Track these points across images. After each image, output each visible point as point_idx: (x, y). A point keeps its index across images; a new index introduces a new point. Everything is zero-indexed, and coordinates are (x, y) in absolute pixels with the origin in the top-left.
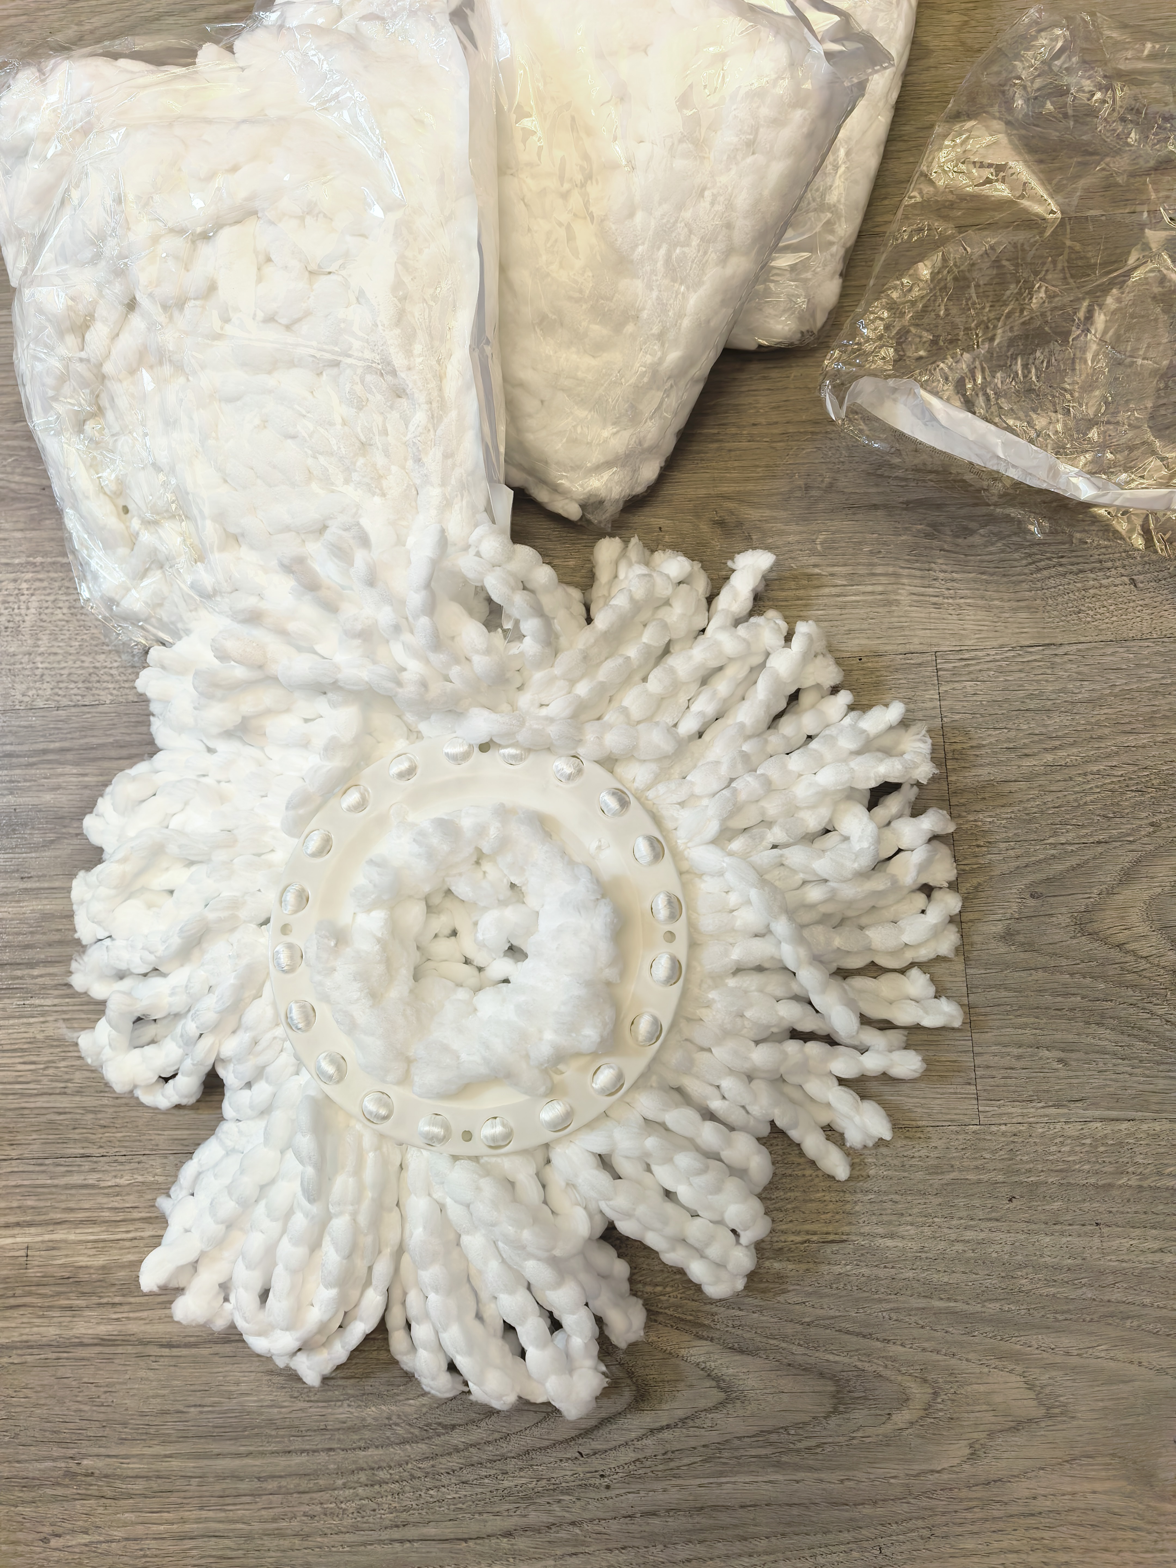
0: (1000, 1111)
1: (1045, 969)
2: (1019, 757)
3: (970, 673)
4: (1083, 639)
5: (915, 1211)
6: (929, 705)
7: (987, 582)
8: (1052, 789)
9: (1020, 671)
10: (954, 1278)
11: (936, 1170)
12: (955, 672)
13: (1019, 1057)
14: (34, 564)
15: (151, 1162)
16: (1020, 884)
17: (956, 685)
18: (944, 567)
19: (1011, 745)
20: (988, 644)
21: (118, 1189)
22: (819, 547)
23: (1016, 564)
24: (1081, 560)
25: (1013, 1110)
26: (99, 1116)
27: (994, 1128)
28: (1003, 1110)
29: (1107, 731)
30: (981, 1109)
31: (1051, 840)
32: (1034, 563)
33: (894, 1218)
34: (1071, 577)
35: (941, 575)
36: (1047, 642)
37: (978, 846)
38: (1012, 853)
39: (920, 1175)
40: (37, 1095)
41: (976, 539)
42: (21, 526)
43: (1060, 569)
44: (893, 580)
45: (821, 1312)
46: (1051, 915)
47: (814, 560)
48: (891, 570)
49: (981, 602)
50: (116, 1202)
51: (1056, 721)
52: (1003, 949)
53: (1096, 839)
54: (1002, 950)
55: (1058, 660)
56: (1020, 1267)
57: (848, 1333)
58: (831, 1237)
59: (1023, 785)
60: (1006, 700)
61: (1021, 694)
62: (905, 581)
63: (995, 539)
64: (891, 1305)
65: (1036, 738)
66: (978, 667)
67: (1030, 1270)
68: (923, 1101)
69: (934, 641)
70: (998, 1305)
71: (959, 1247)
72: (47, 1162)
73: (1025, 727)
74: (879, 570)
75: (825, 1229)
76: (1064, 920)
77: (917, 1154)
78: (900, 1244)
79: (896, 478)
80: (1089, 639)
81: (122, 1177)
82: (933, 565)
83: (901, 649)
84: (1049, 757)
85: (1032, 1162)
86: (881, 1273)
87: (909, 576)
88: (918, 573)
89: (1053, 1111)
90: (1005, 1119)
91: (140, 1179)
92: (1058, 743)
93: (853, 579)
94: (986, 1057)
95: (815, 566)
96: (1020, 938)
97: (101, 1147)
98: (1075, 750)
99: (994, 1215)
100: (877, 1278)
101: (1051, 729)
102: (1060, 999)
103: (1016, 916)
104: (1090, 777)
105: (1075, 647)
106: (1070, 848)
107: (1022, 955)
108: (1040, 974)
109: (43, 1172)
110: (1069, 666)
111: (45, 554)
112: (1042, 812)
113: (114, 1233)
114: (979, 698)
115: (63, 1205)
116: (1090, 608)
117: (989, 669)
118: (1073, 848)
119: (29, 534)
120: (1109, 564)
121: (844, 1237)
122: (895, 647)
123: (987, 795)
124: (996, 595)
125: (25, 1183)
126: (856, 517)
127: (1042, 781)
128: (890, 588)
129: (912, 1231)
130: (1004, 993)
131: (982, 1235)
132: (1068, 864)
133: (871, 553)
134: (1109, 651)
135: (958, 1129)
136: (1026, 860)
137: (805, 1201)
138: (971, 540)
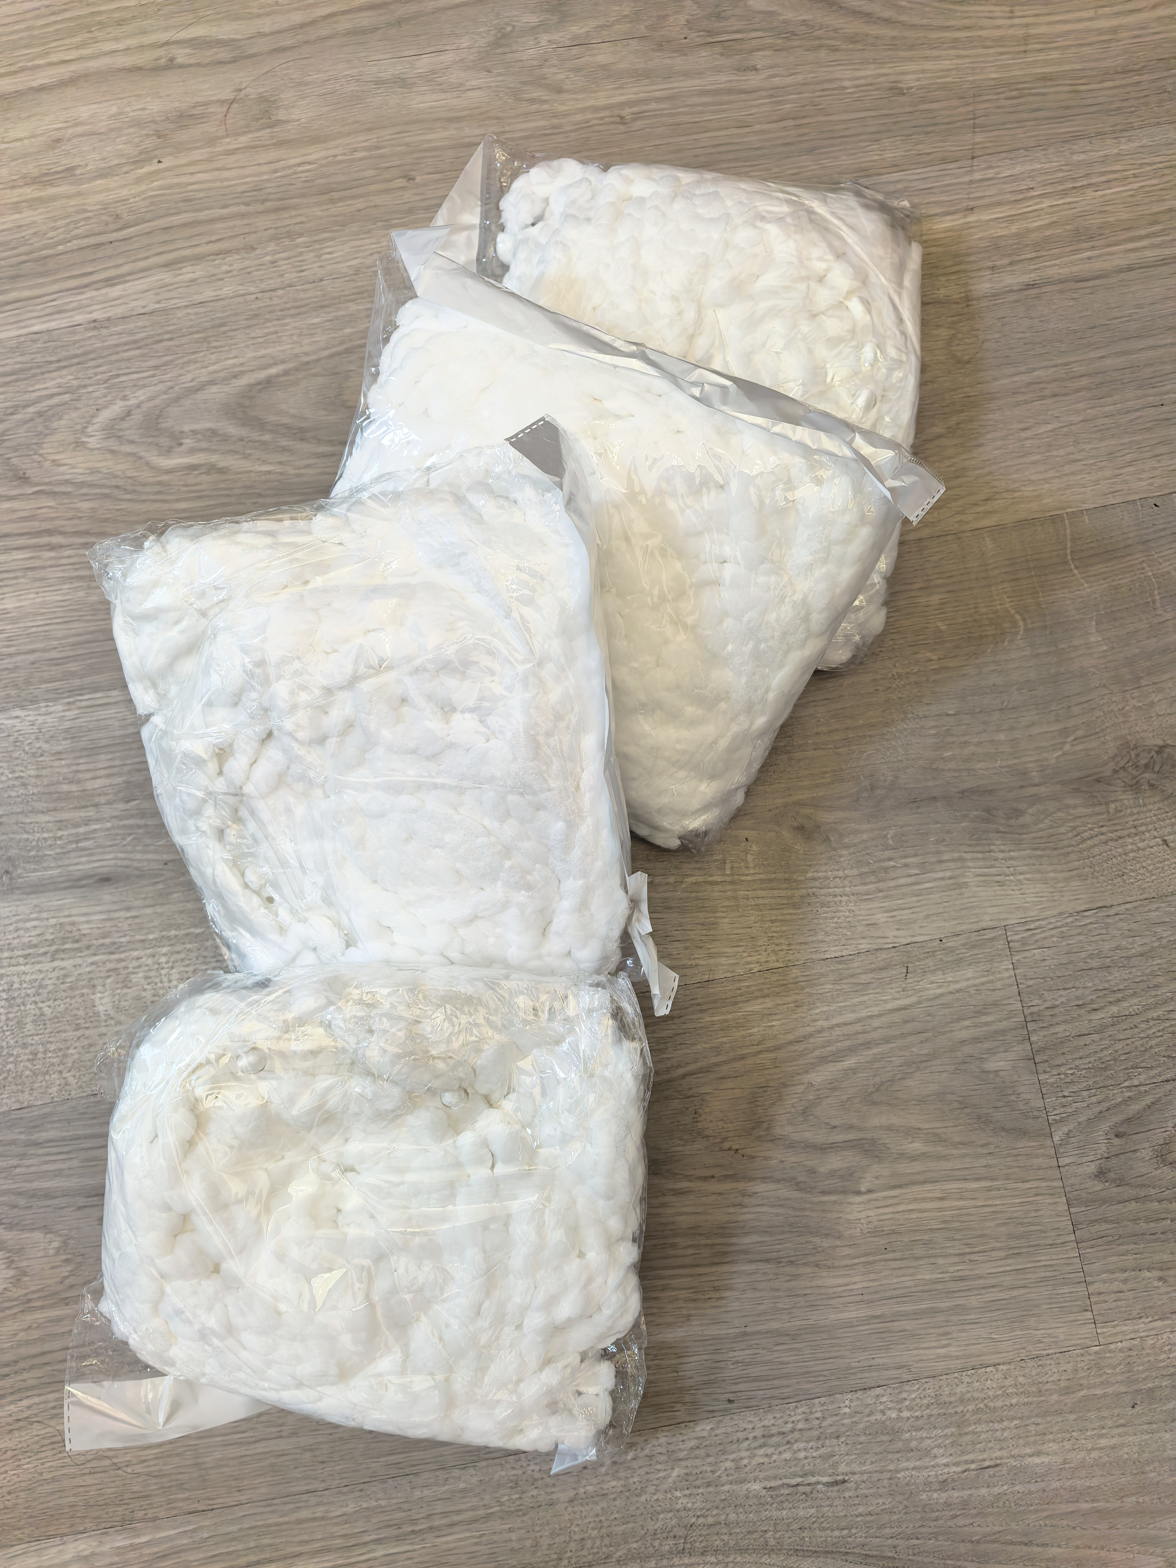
0: (1114, 1331)
1: (1136, 1199)
2: (1089, 1012)
3: (1036, 941)
4: (1129, 899)
5: (1055, 1429)
6: (1006, 974)
7: (1041, 856)
8: (1121, 1037)
9: (1079, 934)
10: (1094, 1482)
11: (1067, 1391)
12: (1023, 942)
13: (1125, 1281)
14: (169, 938)
15: (374, 1489)
16: (1105, 1126)
17: (1027, 954)
18: (1002, 847)
19: (1080, 1002)
20: (1048, 913)
21: (345, 1518)
22: (890, 842)
23: (1063, 837)
24: (1118, 827)
25: (1125, 1328)
26: (316, 1453)
27: (1112, 1347)
28: (1118, 1329)
29: (1161, 980)
30: (1099, 1331)
31: (1126, 1084)
32: (1078, 835)
33: (1038, 1438)
34: (1111, 843)
35: (1001, 855)
36: (1100, 905)
37: (1064, 1097)
38: (1094, 1099)
39: (1055, 1397)
40: (255, 1442)
41: (1026, 819)
42: (149, 902)
43: (1102, 837)
44: (959, 864)
45: (987, 1530)
46: (1135, 1151)
47: (887, 854)
48: (956, 855)
49: (1038, 876)
50: (346, 1529)
51: (1116, 977)
52: (1098, 1186)
53: (1164, 1078)
54: (1098, 1188)
55: (1110, 920)
56: (1149, 1462)
57: (1012, 1543)
58: (987, 1464)
59: (1095, 1037)
60: (1071, 962)
61: (1083, 955)
62: (970, 864)
63: (1042, 816)
64: (1045, 1514)
65: (1101, 994)
66: (1043, 935)
67: (1156, 1464)
68: (1049, 1331)
69: (1002, 916)
70: (1134, 1499)
71: (1095, 1454)
72: (275, 1501)
73: (1090, 985)
74: (946, 857)
75: (981, 1457)
76: (1146, 1154)
77: (1051, 1379)
78: (1046, 1459)
79: (949, 770)
80: (1134, 898)
81: (347, 1506)
82: (993, 847)
83: (976, 927)
84: (1114, 1009)
85: (1146, 1370)
86: (1033, 1487)
87: (974, 859)
88: (980, 855)
89: (1159, 1324)
90: (1120, 1337)
91: (365, 1505)
92: (1120, 995)
93: (924, 867)
94: (1096, 1285)
95: (890, 859)
96: (1112, 1175)
97: (323, 1481)
98: (1135, 1001)
99: (1122, 1421)
100: (1030, 1493)
101: (1112, 983)
102: (1152, 1224)
103: (1106, 1155)
104: (1152, 1023)
105: (1123, 907)
106: (1142, 1089)
107: (1116, 1190)
108: (1133, 1205)
109: (273, 1512)
110: (1121, 924)
111: (178, 927)
112: (1115, 1060)
113: (349, 1557)
114: (1048, 963)
115: (297, 1539)
116: (1132, 871)
117: (1052, 936)
118: (1146, 1088)
119: (159, 910)
120: (1144, 828)
121: (999, 1462)
122: (970, 926)
123: (1065, 1050)
124: (1050, 868)
125: (259, 1523)
126: (920, 810)
127: (1111, 1031)
128: (958, 872)
129: (1054, 1447)
130: (1105, 1226)
131: (1114, 1441)
132: (1144, 1103)
133: (938, 842)
134: (1154, 906)
135: (1082, 1351)
136: (1107, 1104)
137: (960, 1435)
138: (1022, 820)
